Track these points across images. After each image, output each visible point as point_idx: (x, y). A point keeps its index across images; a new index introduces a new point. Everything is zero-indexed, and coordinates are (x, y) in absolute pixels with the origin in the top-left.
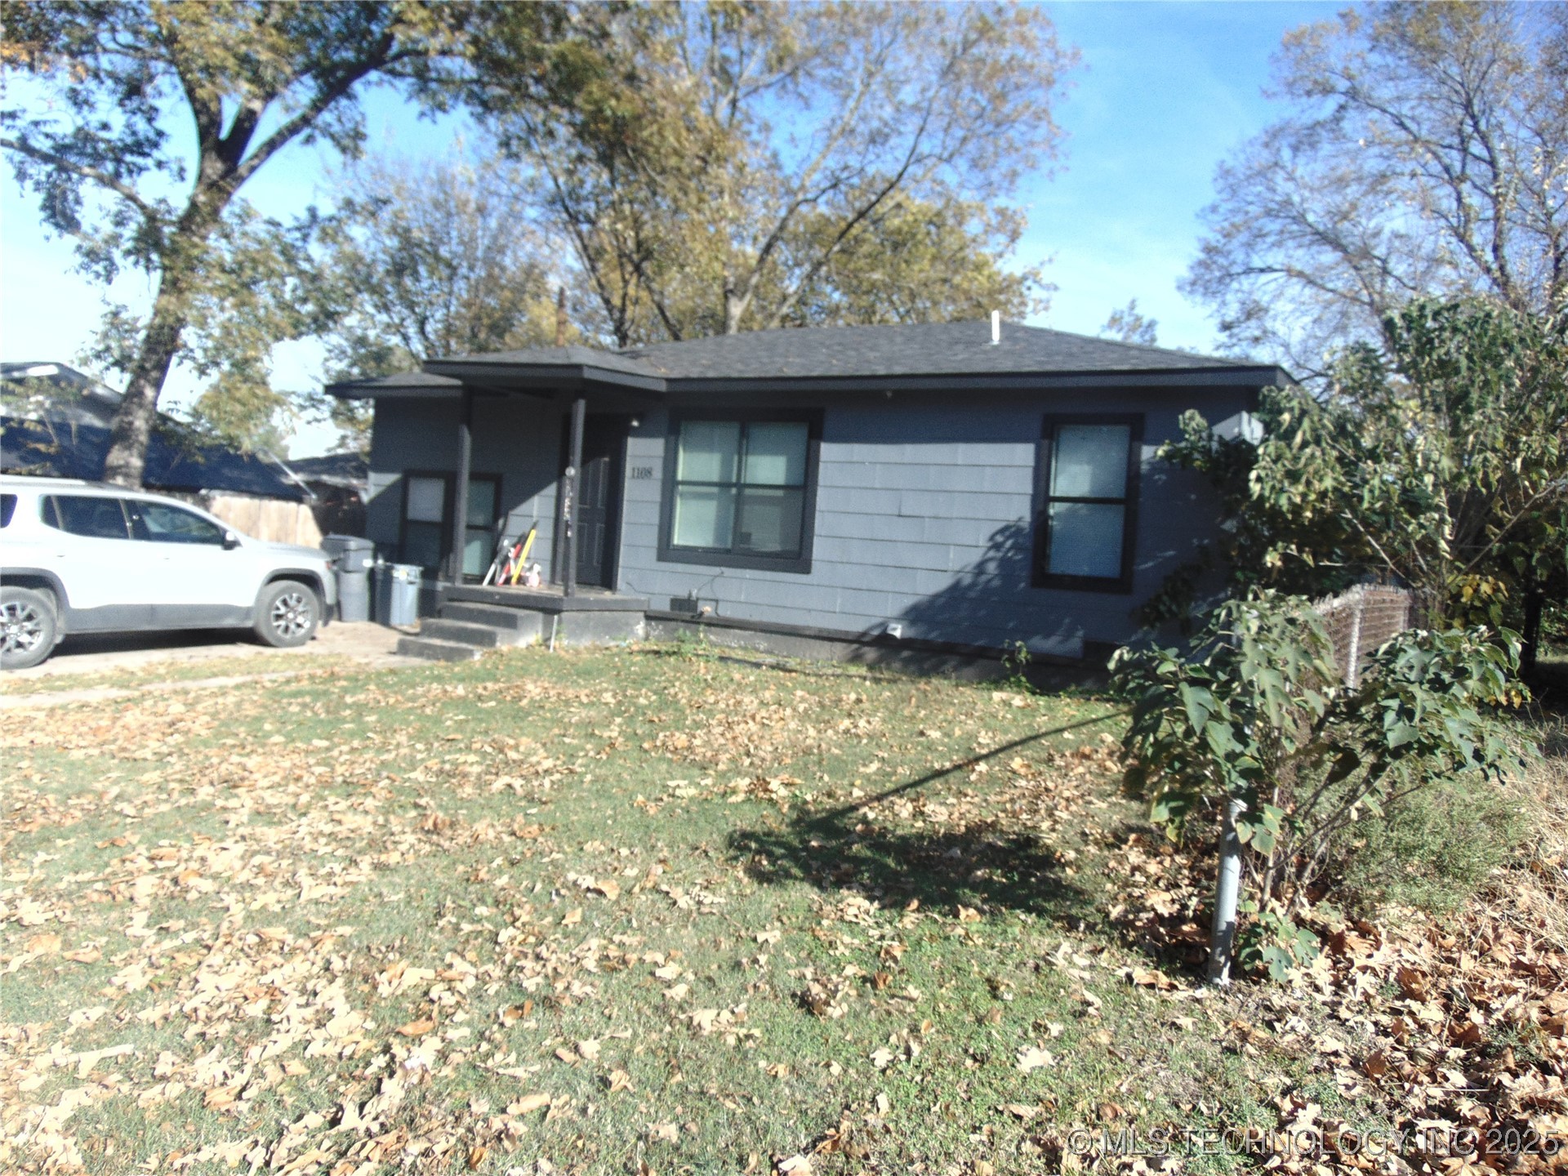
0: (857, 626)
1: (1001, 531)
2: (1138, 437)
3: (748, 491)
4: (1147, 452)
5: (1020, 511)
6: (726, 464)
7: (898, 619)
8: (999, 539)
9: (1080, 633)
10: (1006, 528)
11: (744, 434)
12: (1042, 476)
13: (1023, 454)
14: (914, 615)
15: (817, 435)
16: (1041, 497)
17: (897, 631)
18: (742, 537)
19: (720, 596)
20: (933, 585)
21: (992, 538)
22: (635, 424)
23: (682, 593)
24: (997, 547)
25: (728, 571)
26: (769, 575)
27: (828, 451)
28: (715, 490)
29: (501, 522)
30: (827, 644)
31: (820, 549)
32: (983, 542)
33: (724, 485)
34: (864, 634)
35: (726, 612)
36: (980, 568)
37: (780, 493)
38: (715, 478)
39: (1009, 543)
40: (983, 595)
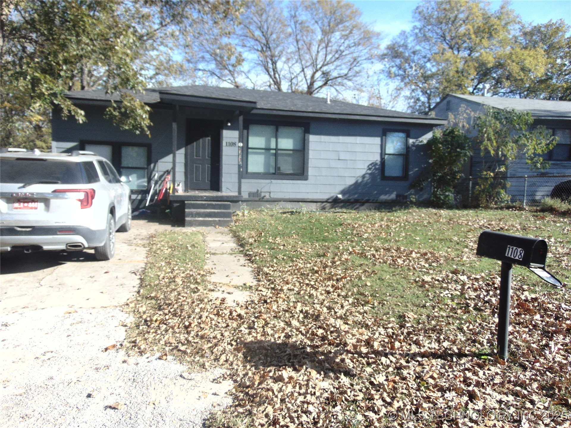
0: (325, 197)
1: (371, 164)
2: (408, 136)
3: (279, 152)
4: (411, 141)
5: (377, 158)
6: (268, 142)
7: (340, 194)
8: (370, 167)
9: (395, 193)
10: (372, 163)
11: (277, 130)
12: (383, 147)
13: (377, 140)
14: (343, 192)
15: (307, 131)
16: (383, 153)
17: (340, 196)
18: (277, 168)
19: (272, 190)
20: (350, 182)
21: (368, 166)
22: (229, 124)
23: (254, 190)
24: (370, 169)
25: (273, 181)
26: (291, 182)
27: (312, 138)
28: (263, 151)
29: (152, 165)
30: (315, 204)
31: (311, 172)
32: (366, 167)
33: (268, 149)
34: (328, 199)
35: (273, 196)
36: (363, 177)
37: (291, 152)
38: (263, 146)
39: (373, 168)
40: (366, 184)
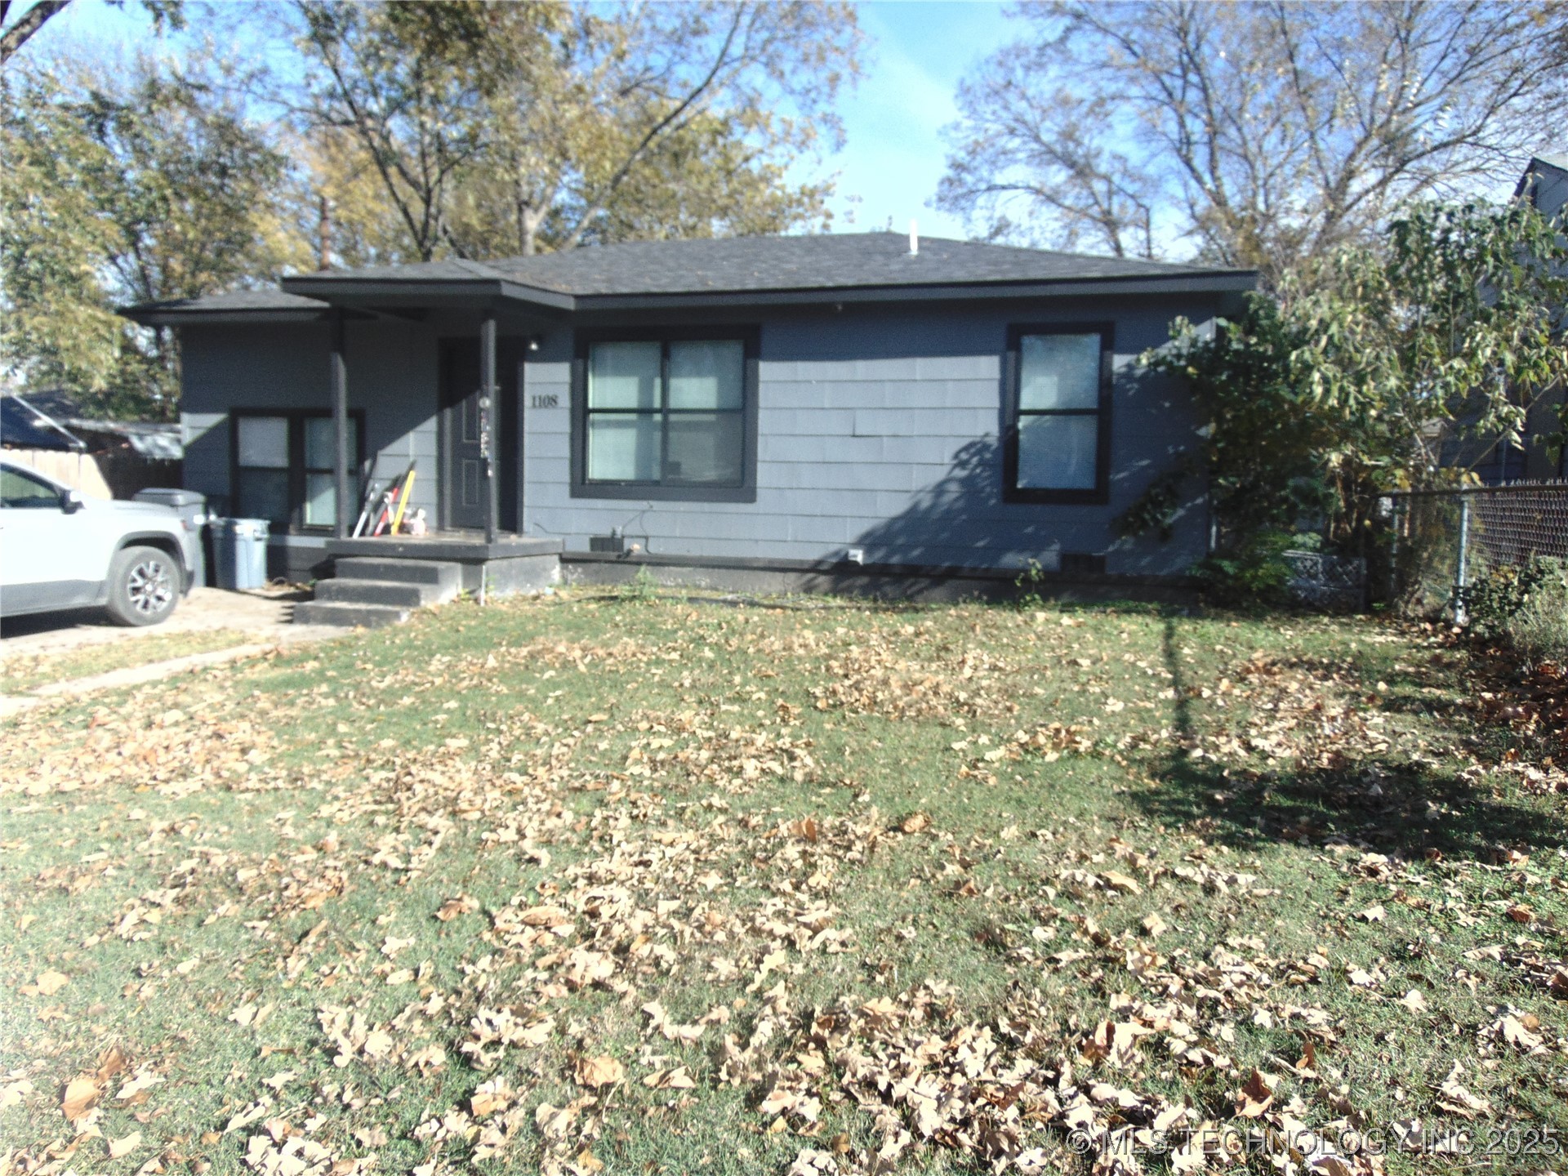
0: (812, 554)
1: (966, 449)
2: (1109, 346)
3: (673, 418)
4: (1119, 362)
5: (987, 426)
6: (645, 389)
7: (858, 544)
8: (964, 456)
9: (1056, 547)
10: (972, 445)
11: (666, 355)
12: (1010, 388)
13: (988, 367)
14: (869, 541)
15: (753, 353)
16: (1010, 410)
17: (858, 556)
18: (670, 466)
19: (650, 532)
20: (893, 507)
21: (956, 456)
22: (534, 347)
23: (605, 531)
24: (962, 464)
25: (656, 505)
26: (706, 506)
27: (768, 371)
28: (633, 417)
29: (367, 464)
30: (779, 576)
31: (765, 476)
32: (948, 459)
33: (644, 411)
34: (819, 562)
35: (657, 548)
36: (939, 489)
37: (712, 417)
38: (633, 403)
39: (975, 460)
40: (949, 514)
